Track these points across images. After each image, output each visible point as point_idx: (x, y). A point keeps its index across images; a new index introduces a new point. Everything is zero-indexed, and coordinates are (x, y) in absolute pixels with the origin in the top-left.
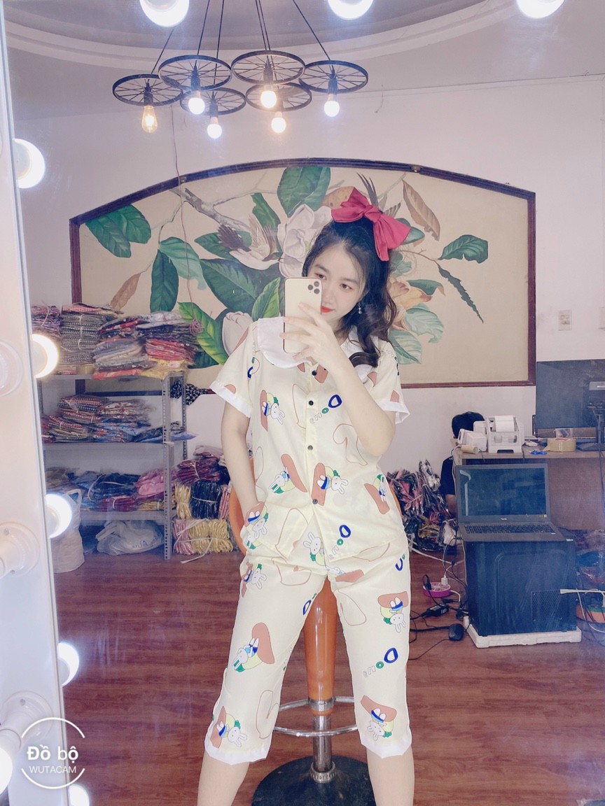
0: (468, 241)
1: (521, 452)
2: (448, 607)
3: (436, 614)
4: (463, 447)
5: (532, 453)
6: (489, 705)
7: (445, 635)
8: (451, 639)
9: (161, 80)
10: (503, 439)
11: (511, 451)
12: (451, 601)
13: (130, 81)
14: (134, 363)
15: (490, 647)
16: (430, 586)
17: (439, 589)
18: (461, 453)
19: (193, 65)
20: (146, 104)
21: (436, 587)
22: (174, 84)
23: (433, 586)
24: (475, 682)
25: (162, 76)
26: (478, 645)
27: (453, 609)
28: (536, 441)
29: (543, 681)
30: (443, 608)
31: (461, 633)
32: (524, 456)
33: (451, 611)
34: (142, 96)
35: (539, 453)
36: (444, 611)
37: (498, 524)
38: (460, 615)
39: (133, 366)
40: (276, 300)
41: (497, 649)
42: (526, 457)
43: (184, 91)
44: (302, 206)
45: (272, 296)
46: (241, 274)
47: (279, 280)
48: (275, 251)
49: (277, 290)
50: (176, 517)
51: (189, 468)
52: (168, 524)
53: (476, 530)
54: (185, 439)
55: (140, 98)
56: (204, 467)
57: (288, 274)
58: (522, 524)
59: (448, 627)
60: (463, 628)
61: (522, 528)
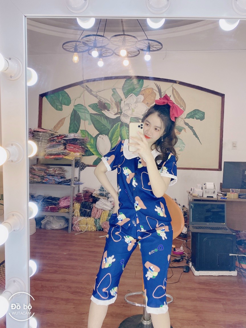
0: (197, 112)
1: (216, 197)
3: (178, 261)
4: (193, 194)
5: (221, 198)
6: (200, 299)
7: (182, 270)
8: (184, 272)
9: (82, 43)
10: (209, 192)
11: (212, 197)
13: (70, 43)
15: (200, 276)
17: (179, 251)
18: (192, 197)
19: (95, 38)
20: (75, 52)
22: (86, 45)
24: (193, 289)
25: (82, 42)
26: (195, 275)
28: (222, 193)
29: (222, 291)
30: (181, 259)
31: (188, 269)
33: (184, 260)
35: (224, 198)
37: (206, 226)
38: (187, 262)
39: (61, 154)
40: (118, 131)
41: (203, 277)
42: (218, 200)
43: (90, 48)
44: (132, 94)
45: (117, 129)
46: (105, 120)
47: (120, 123)
48: (119, 111)
49: (119, 127)
50: (74, 215)
51: (80, 196)
52: (71, 218)
53: (197, 228)
54: (79, 184)
55: (73, 50)
56: (86, 196)
57: (124, 121)
58: (215, 226)
59: (183, 267)
60: (189, 267)
61: (215, 228)
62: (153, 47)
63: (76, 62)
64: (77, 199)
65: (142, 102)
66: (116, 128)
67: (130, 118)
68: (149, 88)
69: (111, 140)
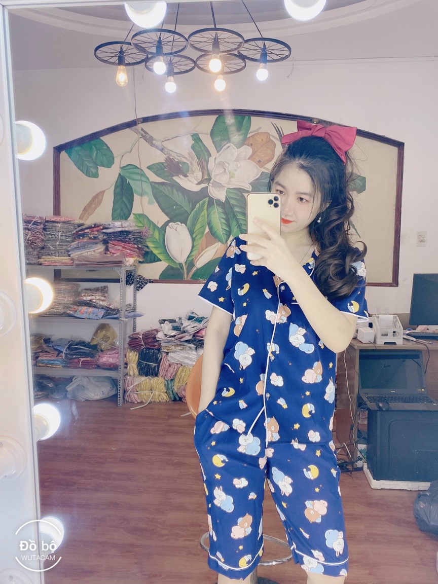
1: (403, 344)
6: (371, 538)
9: (132, 47)
11: (395, 344)
13: (109, 46)
19: (159, 36)
20: (119, 64)
22: (142, 50)
25: (134, 44)
34: (117, 58)
40: (205, 215)
44: (229, 144)
48: (206, 178)
49: (206, 207)
50: (127, 374)
51: (137, 339)
52: (121, 380)
55: (115, 59)
56: (148, 338)
57: (215, 196)
62: (273, 54)
63: (122, 84)
64: (131, 345)
65: (249, 159)
66: (201, 209)
67: (226, 189)
68: (262, 133)
69: (191, 233)
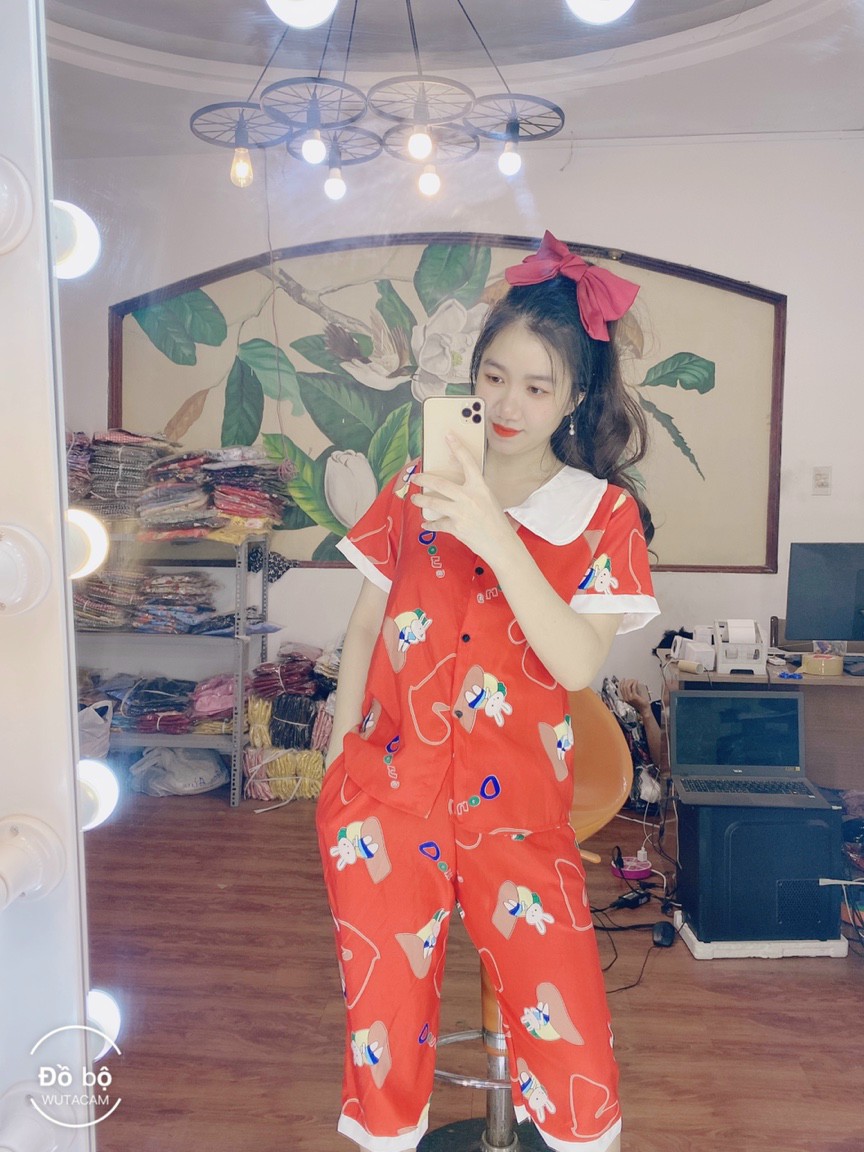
0: (687, 361)
1: (765, 673)
2: (648, 895)
3: (633, 905)
4: (683, 663)
5: (781, 676)
6: (721, 1050)
7: (647, 938)
8: (657, 944)
9: (262, 112)
10: (740, 654)
11: (751, 672)
12: (652, 886)
13: (218, 112)
14: (197, 521)
15: (714, 959)
16: (623, 862)
17: (635, 867)
18: (677, 672)
19: (312, 91)
20: (237, 145)
21: (630, 864)
22: (279, 117)
23: (626, 863)
24: (695, 1012)
25: (264, 106)
26: (697, 956)
27: (656, 897)
28: (782, 657)
29: (798, 1015)
30: (642, 896)
31: (670, 935)
32: (769, 679)
33: (654, 900)
34: (233, 133)
35: (790, 677)
36: (645, 900)
37: (731, 779)
38: (667, 908)
39: (196, 525)
40: (404, 434)
41: (724, 962)
42: (772, 682)
43: (295, 129)
44: (450, 301)
45: (398, 429)
46: (354, 395)
47: (409, 406)
48: (406, 364)
49: (406, 420)
50: (249, 744)
51: (268, 674)
52: (238, 755)
53: (698, 786)
54: (265, 632)
55: (229, 136)
56: (292, 675)
57: (423, 398)
58: (764, 779)
59: (652, 925)
60: (673, 928)
61: (765, 786)
62: (531, 124)
63: (243, 183)
64: (258, 686)
66: (397, 424)
67: (446, 385)
69: (376, 468)
